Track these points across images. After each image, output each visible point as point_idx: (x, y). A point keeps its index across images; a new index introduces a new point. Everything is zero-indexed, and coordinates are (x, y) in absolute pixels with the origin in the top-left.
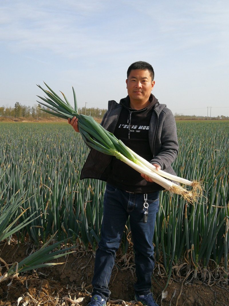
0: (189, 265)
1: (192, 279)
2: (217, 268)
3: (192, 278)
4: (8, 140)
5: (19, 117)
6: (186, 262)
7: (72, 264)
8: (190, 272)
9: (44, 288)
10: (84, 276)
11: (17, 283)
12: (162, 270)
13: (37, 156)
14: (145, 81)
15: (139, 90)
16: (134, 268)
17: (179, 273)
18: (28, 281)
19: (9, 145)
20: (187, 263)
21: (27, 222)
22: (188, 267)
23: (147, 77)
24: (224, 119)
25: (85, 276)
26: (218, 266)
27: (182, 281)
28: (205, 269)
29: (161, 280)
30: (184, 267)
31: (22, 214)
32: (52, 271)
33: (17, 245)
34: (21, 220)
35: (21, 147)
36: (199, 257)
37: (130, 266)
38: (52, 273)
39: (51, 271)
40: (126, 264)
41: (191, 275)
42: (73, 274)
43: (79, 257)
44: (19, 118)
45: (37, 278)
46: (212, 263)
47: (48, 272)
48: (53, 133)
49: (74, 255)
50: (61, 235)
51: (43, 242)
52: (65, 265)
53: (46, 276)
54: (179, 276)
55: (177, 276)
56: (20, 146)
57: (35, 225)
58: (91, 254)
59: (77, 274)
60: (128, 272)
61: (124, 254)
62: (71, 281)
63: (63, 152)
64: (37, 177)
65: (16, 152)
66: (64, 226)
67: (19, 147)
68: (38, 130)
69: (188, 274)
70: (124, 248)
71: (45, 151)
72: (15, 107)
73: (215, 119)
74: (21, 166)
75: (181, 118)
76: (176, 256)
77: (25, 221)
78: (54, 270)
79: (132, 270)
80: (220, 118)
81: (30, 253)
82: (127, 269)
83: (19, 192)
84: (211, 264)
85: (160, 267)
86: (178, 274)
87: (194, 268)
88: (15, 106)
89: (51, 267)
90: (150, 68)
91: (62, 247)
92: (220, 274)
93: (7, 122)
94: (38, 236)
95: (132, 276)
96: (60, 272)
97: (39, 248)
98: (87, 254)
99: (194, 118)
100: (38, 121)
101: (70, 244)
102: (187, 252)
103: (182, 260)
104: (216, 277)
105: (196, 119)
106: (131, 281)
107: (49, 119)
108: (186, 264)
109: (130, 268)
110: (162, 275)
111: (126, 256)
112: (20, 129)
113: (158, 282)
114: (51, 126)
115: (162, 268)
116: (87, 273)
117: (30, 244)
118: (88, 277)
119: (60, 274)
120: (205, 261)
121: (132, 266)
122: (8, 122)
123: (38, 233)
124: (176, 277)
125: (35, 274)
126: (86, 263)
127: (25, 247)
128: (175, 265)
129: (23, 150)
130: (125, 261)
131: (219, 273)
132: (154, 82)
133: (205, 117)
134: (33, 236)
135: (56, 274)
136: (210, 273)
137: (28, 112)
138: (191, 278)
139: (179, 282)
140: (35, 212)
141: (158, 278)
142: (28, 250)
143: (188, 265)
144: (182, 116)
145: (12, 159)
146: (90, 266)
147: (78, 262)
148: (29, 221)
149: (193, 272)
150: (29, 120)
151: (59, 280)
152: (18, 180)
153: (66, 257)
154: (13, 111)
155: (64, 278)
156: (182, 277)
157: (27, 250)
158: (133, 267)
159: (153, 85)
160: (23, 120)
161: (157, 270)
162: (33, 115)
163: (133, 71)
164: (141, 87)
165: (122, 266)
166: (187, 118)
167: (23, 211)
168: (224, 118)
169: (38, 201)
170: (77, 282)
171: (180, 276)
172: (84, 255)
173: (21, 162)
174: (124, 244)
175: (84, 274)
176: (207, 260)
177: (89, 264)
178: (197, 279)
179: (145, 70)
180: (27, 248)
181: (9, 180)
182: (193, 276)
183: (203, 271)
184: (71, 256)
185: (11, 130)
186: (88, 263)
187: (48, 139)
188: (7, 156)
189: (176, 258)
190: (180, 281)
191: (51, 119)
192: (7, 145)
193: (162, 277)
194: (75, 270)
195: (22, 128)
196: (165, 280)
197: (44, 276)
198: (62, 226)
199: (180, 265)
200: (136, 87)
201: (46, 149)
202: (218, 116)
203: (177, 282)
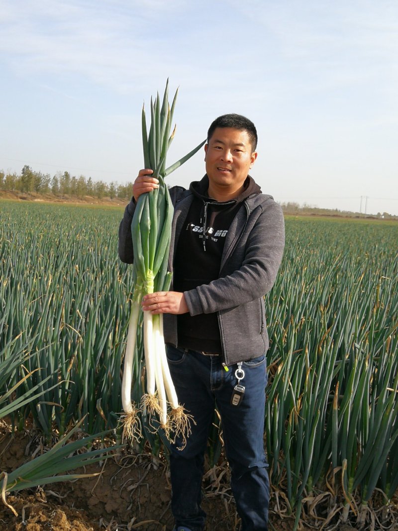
0: (334, 497)
1: (338, 523)
2: (387, 505)
3: (339, 521)
4: (7, 233)
5: (29, 192)
6: (328, 490)
7: (112, 478)
8: (335, 510)
9: (56, 526)
10: (133, 503)
11: (5, 511)
12: (282, 503)
13: (57, 267)
14: (239, 150)
15: (226, 165)
16: (230, 494)
17: (313, 510)
18: (26, 509)
19: (8, 243)
20: (331, 492)
21: (32, 395)
22: (331, 500)
23: (244, 144)
24: (387, 220)
25: (136, 503)
26: (389, 501)
27: (318, 526)
28: (365, 506)
29: (280, 523)
30: (324, 500)
31: (24, 379)
32: (73, 489)
33: (10, 433)
34: (21, 391)
35: (30, 247)
36: (354, 483)
37: (221, 490)
38: (73, 492)
39: (71, 488)
40: (214, 486)
41: (337, 516)
42: (112, 497)
43: (126, 466)
44: (29, 194)
45: (44, 503)
46: (378, 495)
47: (65, 491)
48: (88, 225)
49: (116, 460)
50: (95, 421)
51: (59, 431)
52: (99, 480)
53: (62, 499)
54: (314, 516)
55: (310, 515)
56: (28, 246)
57: (46, 401)
58: (148, 461)
59: (121, 499)
60: (216, 501)
61: (212, 467)
62: (108, 512)
63: (105, 262)
64: (55, 308)
65: (19, 257)
66: (102, 407)
67: (25, 247)
68: (61, 217)
69: (332, 513)
70: (212, 455)
71: (73, 258)
72: (22, 175)
73: (374, 218)
74: (27, 285)
75: (313, 213)
76: (311, 477)
77: (28, 394)
78: (77, 487)
79: (225, 500)
80: (381, 217)
81: (33, 452)
82: (216, 496)
83: (20, 337)
84: (376, 498)
85: (279, 497)
86: (312, 513)
87: (344, 501)
88: (23, 173)
89: (72, 482)
90: (251, 128)
91: (95, 444)
92: (392, 517)
93: (7, 199)
94: (52, 421)
95: (225, 509)
96: (88, 493)
97: (50, 444)
98: (140, 461)
99: (336, 214)
100: (62, 201)
101: (110, 440)
102: (332, 471)
103: (320, 485)
104: (384, 522)
105: (339, 216)
106: (222, 520)
107: (81, 200)
108: (329, 495)
109: (221, 494)
110: (282, 513)
111: (214, 471)
112: (29, 214)
113: (274, 525)
114: (85, 212)
115: (284, 500)
116: (139, 497)
117: (34, 434)
118: (141, 505)
119: (87, 496)
120: (365, 491)
121: (226, 490)
122: (9, 199)
123: (51, 414)
124: (308, 518)
125: (41, 494)
126: (138, 478)
127: (24, 438)
128: (308, 494)
129: (32, 253)
130: (212, 479)
131: (389, 514)
132: (256, 155)
133: (356, 213)
134: (42, 420)
135: (80, 495)
136: (374, 514)
137: (45, 184)
138: (337, 521)
139: (313, 527)
140: (49, 377)
141: (274, 518)
142: (31, 446)
143: (332, 496)
144: (315, 208)
145: (12, 270)
146: (146, 485)
147: (124, 476)
148: (36, 393)
149: (342, 510)
150: (47, 198)
151: (86, 507)
152: (19, 311)
153: (101, 465)
154: (19, 181)
155: (96, 505)
156: (320, 518)
157: (28, 446)
158: (227, 492)
159: (252, 160)
160: (35, 197)
161: (273, 502)
162: (54, 190)
163: (218, 130)
164: (232, 160)
165: (207, 488)
166: (323, 214)
167: (26, 374)
168: (388, 217)
169: (55, 354)
170: (120, 514)
171: (316, 517)
172: (135, 463)
173: (27, 276)
174: (212, 448)
175: (134, 499)
176: (368, 490)
177: (144, 480)
178: (349, 524)
179: (242, 131)
180: (29, 442)
181: (4, 309)
182: (341, 518)
183: (361, 508)
184: (110, 463)
185: (13, 214)
186: (143, 478)
187: (79, 236)
188: (3, 262)
189: (311, 482)
190: (315, 527)
191: (86, 200)
192: (4, 241)
193: (282, 515)
194: (116, 490)
195: (34, 212)
196: (287, 522)
197: (58, 498)
198: (99, 406)
199: (317, 495)
200: (222, 160)
201: (74, 254)
202: (379, 214)
203: (309, 528)
